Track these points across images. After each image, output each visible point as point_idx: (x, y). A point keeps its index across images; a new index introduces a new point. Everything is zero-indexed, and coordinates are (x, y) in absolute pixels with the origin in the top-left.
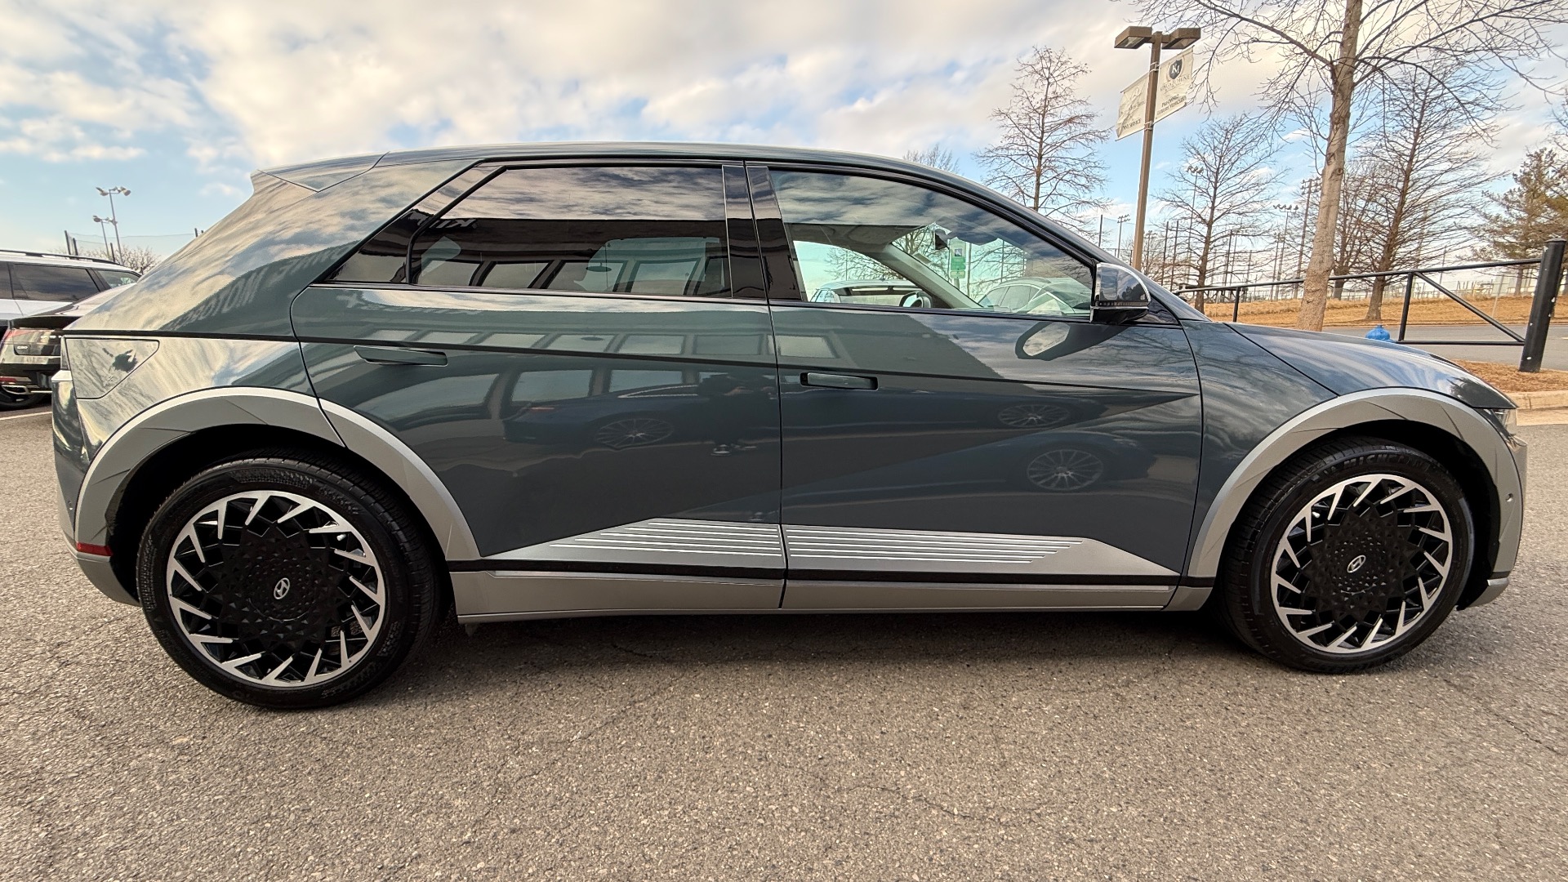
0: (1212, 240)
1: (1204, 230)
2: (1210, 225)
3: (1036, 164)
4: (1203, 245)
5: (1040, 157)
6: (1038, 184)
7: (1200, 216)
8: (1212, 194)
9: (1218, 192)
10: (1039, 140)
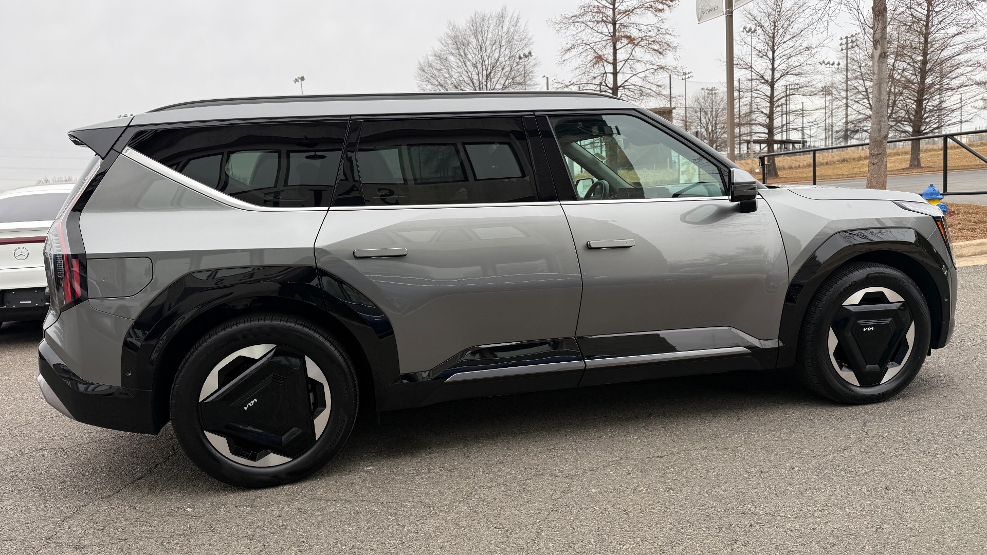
0: (776, 99)
1: (767, 89)
2: (772, 86)
3: (611, 30)
4: (768, 104)
5: (614, 24)
6: (615, 50)
7: (762, 77)
8: (771, 58)
9: (775, 55)
10: (612, 7)
